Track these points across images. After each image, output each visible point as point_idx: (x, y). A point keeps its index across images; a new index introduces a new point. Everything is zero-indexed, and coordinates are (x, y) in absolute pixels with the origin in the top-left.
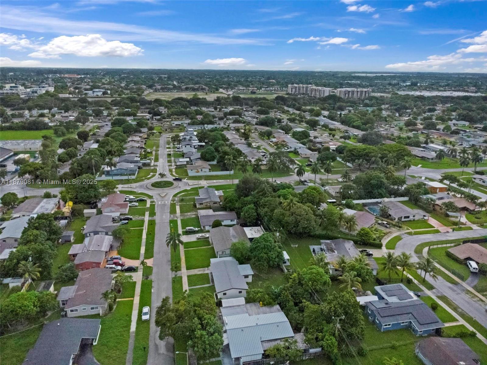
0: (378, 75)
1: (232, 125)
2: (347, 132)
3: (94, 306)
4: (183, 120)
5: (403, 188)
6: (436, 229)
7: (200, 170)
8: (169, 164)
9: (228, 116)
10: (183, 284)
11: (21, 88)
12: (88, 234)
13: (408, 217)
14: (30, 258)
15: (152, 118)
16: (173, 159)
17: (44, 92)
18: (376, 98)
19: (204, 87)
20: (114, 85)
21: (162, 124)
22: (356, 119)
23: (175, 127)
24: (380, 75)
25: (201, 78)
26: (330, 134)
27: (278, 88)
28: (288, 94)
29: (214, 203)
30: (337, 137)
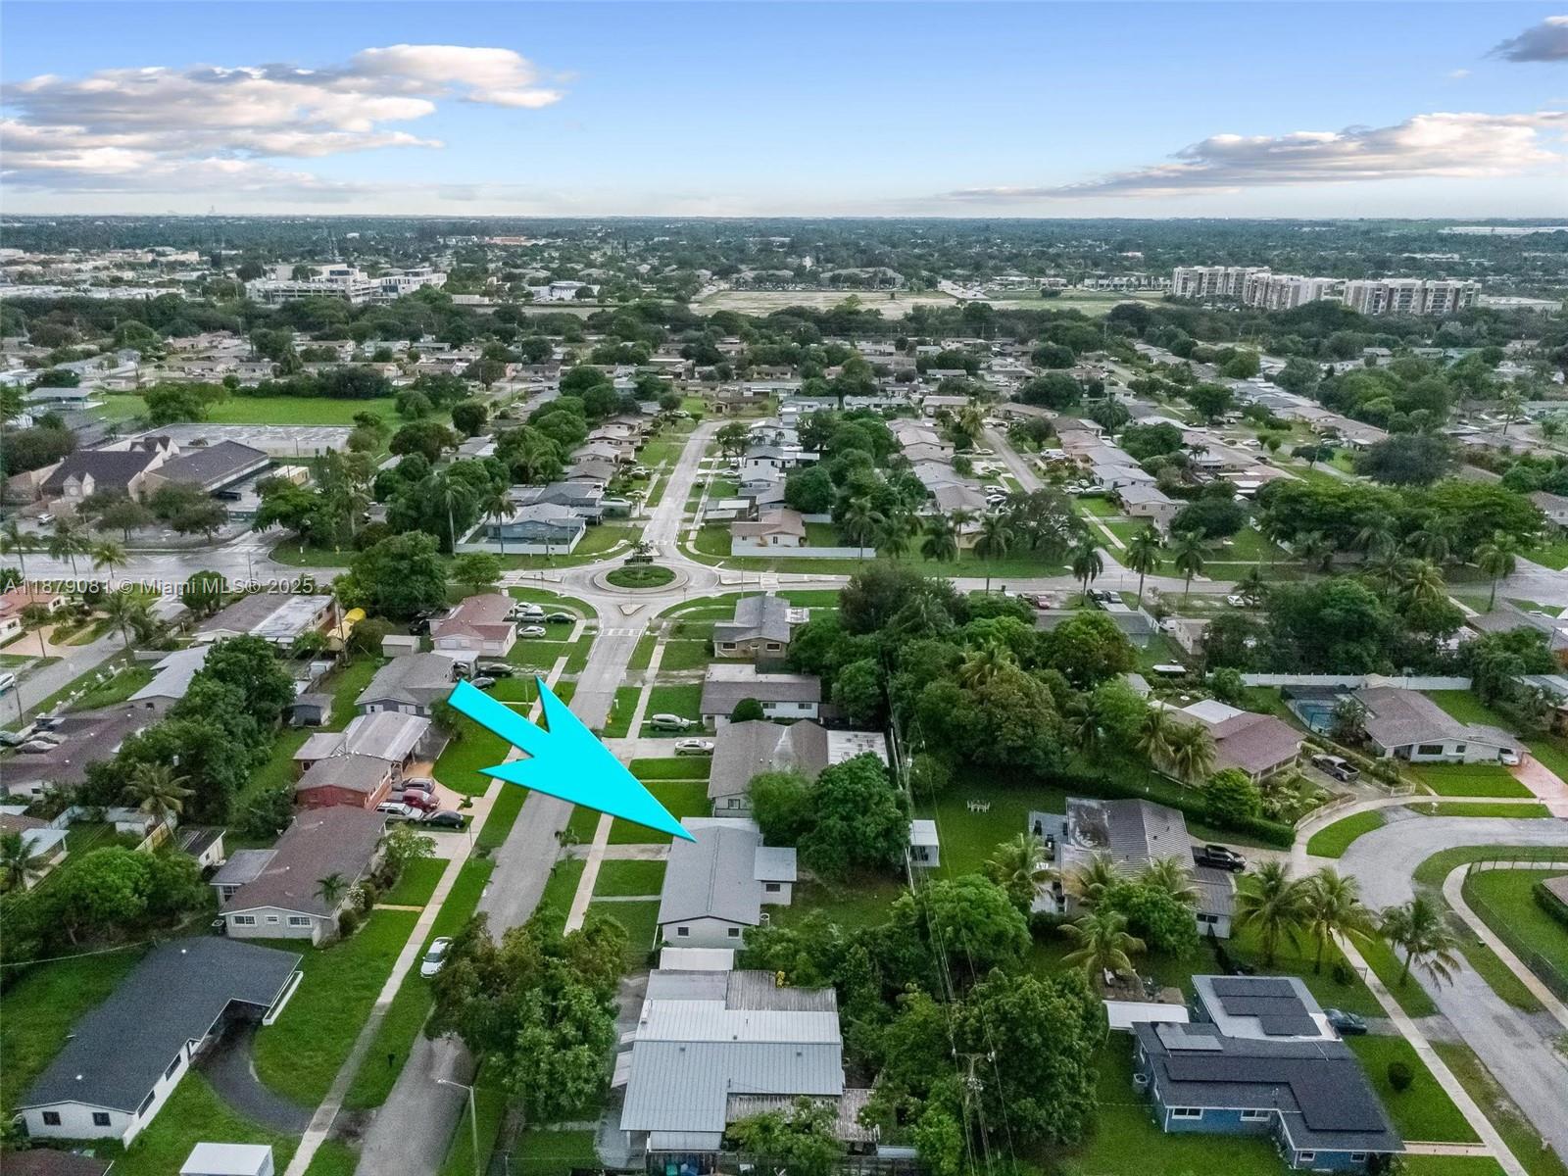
0: (1542, 230)
1: (934, 401)
2: (1331, 432)
3: (300, 915)
4: (784, 380)
5: (1454, 643)
6: (1536, 801)
7: (770, 539)
8: (688, 515)
9: (929, 371)
10: (581, 885)
11: (360, 276)
12: (368, 708)
13: (1438, 750)
14: (176, 757)
15: (690, 372)
16: (704, 498)
17: (416, 287)
18: (1494, 316)
19: (890, 273)
20: (620, 269)
21: (713, 389)
22: (1379, 390)
23: (747, 401)
24: (1552, 230)
25: (894, 246)
26: (1263, 439)
27: (1138, 279)
28: (1170, 299)
29: (770, 646)
30: (1286, 449)
